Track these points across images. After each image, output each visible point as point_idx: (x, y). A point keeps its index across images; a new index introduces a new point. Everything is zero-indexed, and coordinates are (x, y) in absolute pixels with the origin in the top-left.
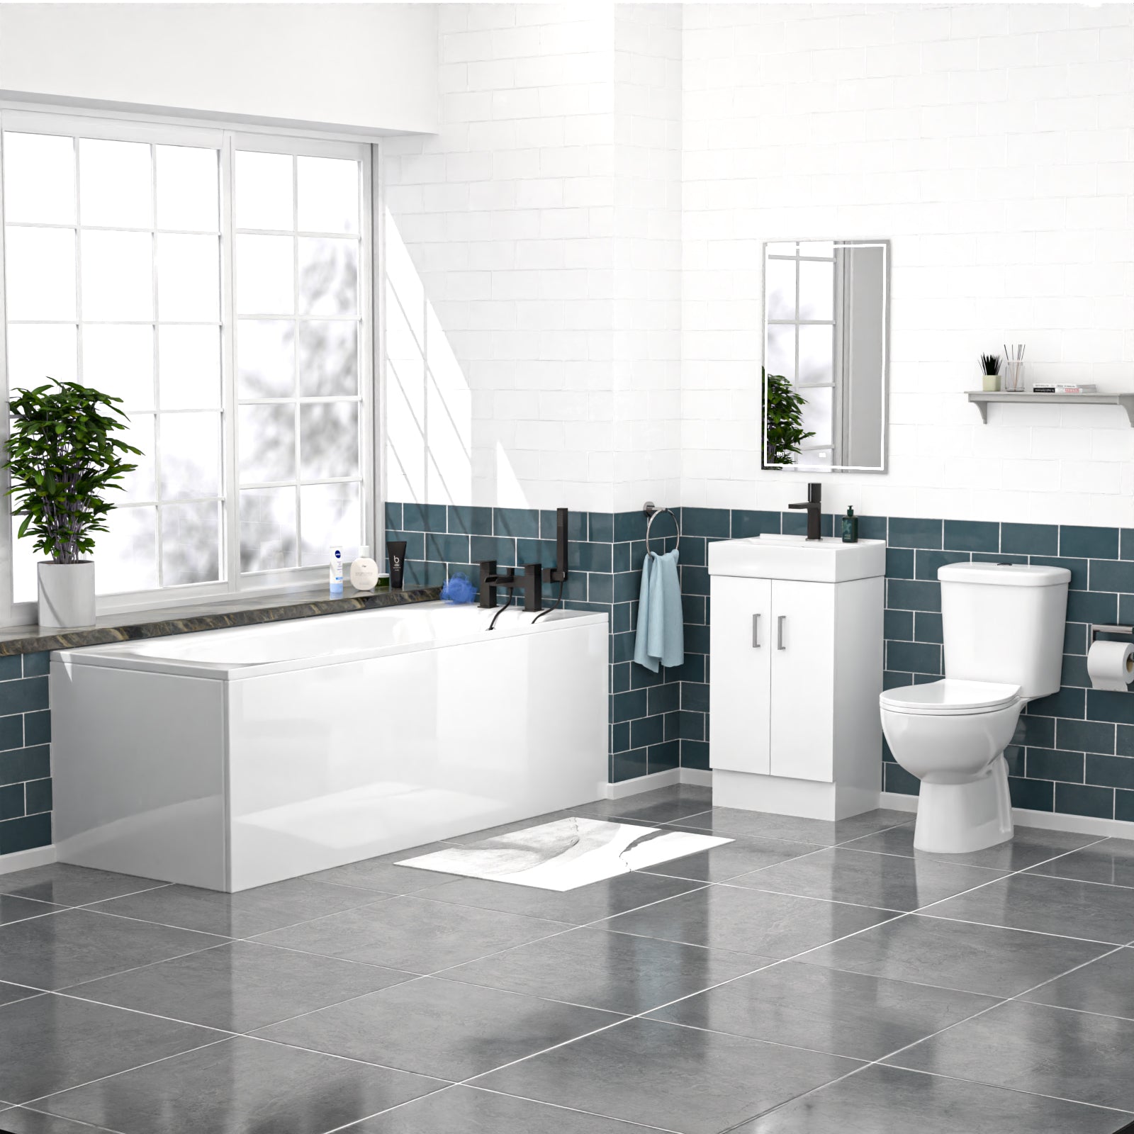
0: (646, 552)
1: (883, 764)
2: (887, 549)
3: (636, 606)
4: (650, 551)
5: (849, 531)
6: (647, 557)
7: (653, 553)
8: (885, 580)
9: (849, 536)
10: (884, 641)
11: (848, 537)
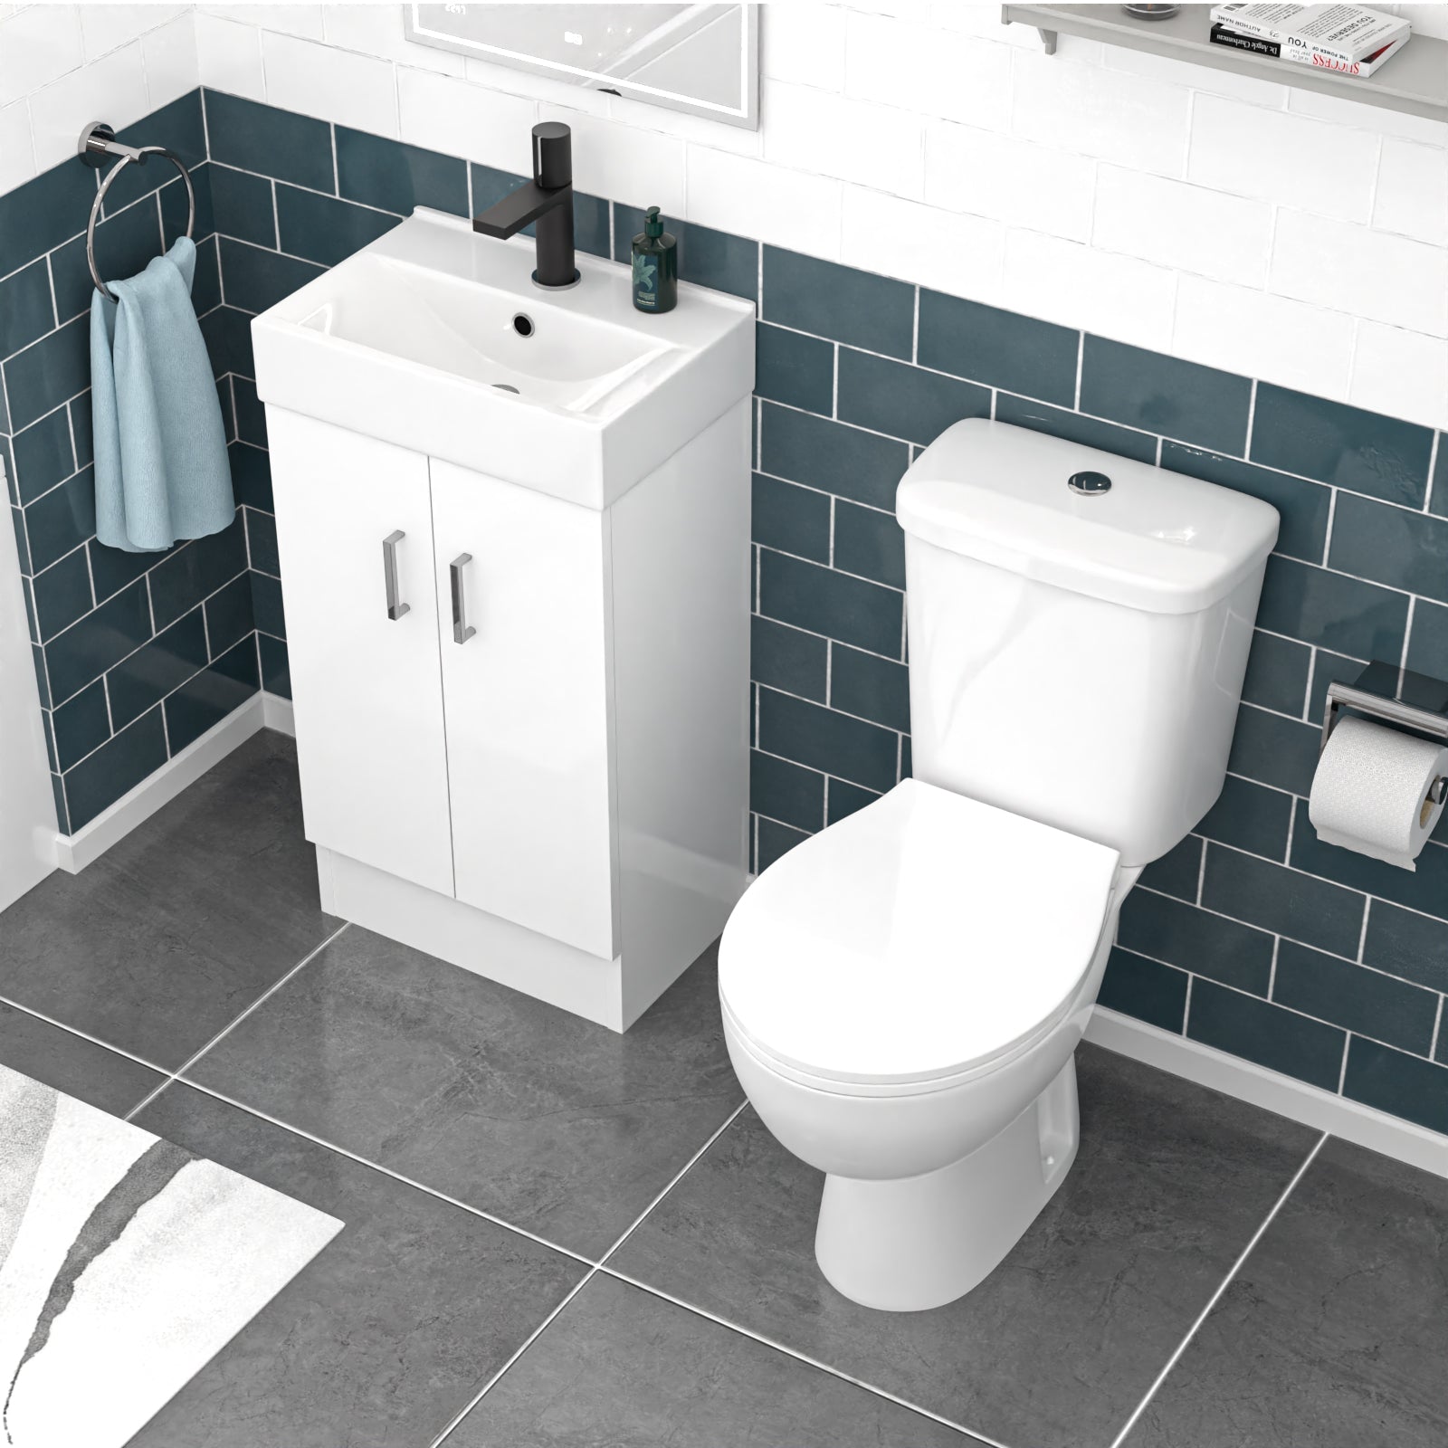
0: (92, 286)
1: (752, 817)
2: (757, 323)
3: (85, 409)
4: (105, 279)
5: (650, 284)
6: (97, 296)
7: (113, 286)
8: (755, 402)
9: (652, 296)
10: (754, 548)
11: (650, 299)
